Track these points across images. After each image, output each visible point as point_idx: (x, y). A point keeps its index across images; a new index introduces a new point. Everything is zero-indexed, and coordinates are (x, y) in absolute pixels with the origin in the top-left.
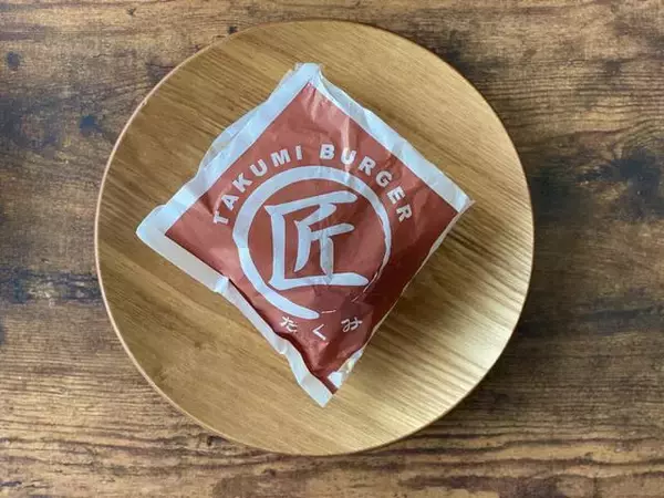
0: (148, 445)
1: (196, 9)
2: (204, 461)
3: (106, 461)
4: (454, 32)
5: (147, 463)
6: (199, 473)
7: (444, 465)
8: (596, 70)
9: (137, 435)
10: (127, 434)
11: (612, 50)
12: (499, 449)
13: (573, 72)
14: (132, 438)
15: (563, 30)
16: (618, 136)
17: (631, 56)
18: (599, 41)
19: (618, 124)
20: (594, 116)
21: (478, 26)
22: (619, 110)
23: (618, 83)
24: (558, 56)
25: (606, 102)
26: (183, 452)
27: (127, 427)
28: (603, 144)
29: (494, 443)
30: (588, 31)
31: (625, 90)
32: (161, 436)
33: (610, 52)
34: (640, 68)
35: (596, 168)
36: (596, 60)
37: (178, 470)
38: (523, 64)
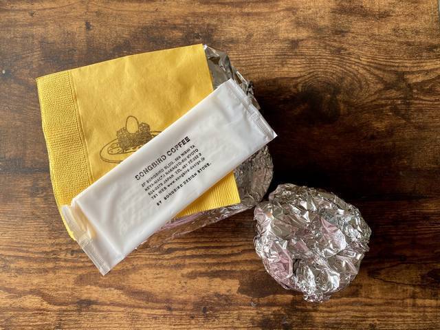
0: (36, 256)
1: (68, 13)
2: (68, 265)
3: (12, 266)
4: (208, 25)
5: (35, 266)
6: (66, 271)
7: (208, 264)
8: (286, 45)
9: (30, 250)
10: (25, 249)
11: (294, 34)
12: (239, 254)
13: (273, 46)
14: (27, 252)
15: (267, 24)
16: (299, 80)
17: (304, 38)
18: (287, 30)
19: (299, 74)
20: (286, 69)
21: (222, 22)
22: (299, 66)
23: (297, 51)
24: (265, 38)
25: (292, 61)
26: (57, 259)
27: (24, 245)
28: (291, 84)
29: (235, 251)
30: (280, 25)
31: (302, 55)
32: (44, 250)
33: (293, 36)
34: (309, 44)
35: (288, 97)
36: (286, 40)
37: (54, 270)
38: (247, 41)
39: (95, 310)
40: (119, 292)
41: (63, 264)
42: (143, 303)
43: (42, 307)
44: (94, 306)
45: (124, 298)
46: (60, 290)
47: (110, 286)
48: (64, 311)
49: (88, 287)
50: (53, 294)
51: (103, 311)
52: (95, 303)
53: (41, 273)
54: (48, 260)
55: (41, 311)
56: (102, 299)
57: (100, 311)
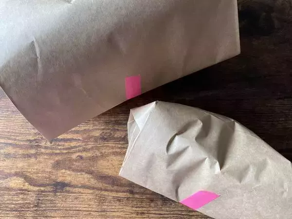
39: (68, 192)
40: (89, 176)
41: (43, 150)
42: (109, 187)
43: (24, 188)
44: (68, 188)
45: (93, 182)
46: (40, 174)
47: (82, 171)
48: (42, 191)
49: (63, 171)
50: (34, 176)
51: (75, 193)
52: (69, 185)
53: (25, 158)
54: (32, 147)
55: (23, 191)
56: (74, 182)
57: (72, 193)
